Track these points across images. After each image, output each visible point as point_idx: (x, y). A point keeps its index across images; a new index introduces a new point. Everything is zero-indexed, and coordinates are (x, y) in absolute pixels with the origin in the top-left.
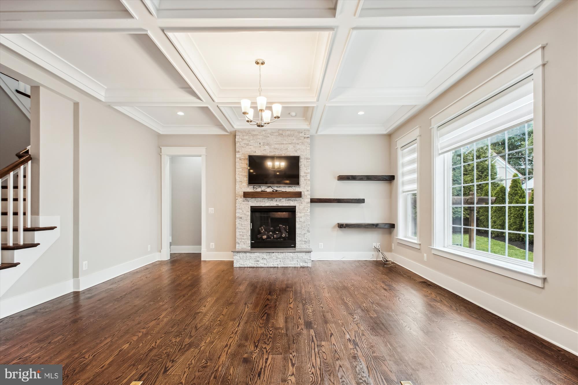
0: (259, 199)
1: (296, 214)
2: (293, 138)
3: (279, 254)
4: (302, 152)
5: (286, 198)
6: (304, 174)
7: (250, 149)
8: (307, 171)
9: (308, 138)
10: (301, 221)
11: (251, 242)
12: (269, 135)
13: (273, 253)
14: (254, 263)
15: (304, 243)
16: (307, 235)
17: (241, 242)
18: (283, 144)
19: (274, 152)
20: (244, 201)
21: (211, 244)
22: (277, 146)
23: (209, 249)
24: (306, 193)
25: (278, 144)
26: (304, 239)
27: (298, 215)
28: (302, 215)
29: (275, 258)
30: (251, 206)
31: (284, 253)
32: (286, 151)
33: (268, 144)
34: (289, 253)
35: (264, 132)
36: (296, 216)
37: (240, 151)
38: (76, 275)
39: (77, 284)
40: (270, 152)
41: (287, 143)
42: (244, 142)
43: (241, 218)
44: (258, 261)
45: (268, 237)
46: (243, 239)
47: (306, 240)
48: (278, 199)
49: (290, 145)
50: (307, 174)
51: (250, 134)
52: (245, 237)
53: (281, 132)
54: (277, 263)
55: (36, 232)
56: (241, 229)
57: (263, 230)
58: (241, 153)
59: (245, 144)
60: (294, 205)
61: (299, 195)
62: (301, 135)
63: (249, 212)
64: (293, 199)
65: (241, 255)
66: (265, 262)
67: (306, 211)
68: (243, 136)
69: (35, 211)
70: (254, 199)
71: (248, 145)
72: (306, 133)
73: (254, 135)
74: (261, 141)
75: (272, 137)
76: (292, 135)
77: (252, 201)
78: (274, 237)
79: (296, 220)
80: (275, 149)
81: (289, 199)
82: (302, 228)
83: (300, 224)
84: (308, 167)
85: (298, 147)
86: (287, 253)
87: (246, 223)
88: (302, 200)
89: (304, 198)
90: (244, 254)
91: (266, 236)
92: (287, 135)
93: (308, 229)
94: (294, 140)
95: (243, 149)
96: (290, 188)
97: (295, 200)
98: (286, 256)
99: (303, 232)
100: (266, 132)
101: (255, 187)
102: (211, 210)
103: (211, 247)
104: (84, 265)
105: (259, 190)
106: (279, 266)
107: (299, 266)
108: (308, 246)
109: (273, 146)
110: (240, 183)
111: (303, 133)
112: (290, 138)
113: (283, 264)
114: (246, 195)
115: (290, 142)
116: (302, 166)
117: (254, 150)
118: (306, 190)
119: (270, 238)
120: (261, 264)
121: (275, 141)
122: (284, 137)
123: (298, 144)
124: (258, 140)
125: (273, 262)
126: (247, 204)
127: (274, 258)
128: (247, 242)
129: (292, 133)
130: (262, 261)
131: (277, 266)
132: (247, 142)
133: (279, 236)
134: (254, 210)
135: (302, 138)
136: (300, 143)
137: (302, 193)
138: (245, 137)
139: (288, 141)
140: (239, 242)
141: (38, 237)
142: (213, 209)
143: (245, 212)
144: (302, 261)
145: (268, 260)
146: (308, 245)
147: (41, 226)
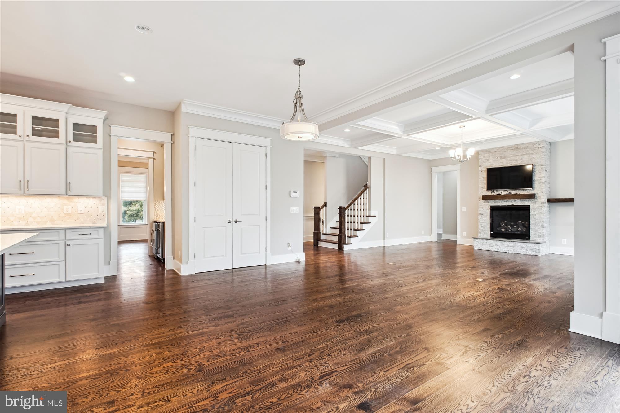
0: (497, 200)
1: (530, 212)
2: (528, 149)
3: (510, 242)
4: (537, 160)
5: (521, 199)
6: (538, 179)
7: (490, 163)
8: (541, 176)
9: (542, 148)
10: (534, 218)
11: (490, 233)
12: (506, 150)
13: (505, 241)
14: (489, 247)
15: (538, 236)
16: (541, 230)
17: (482, 232)
18: (518, 155)
19: (510, 163)
20: (484, 202)
21: (464, 233)
22: (512, 158)
23: (462, 237)
24: (540, 194)
25: (513, 156)
26: (538, 234)
27: (532, 213)
28: (536, 213)
29: (507, 246)
30: (490, 206)
31: (514, 242)
32: (521, 161)
33: (505, 158)
34: (518, 243)
35: (501, 149)
36: (530, 214)
37: (482, 165)
38: (384, 239)
39: (384, 243)
40: (507, 163)
41: (522, 154)
42: (485, 158)
43: (482, 215)
44: (492, 247)
45: (506, 230)
46: (484, 230)
47: (540, 235)
48: (513, 200)
49: (525, 156)
50: (541, 179)
51: (490, 151)
52: (485, 229)
53: (516, 146)
54: (508, 250)
55: (369, 217)
56: (482, 222)
57: (503, 225)
58: (482, 167)
59: (486, 160)
60: (529, 205)
61: (532, 196)
62: (535, 146)
63: (488, 210)
64: (527, 199)
65: (480, 241)
66: (498, 247)
67: (540, 210)
68: (484, 154)
69: (370, 209)
70: (492, 200)
71: (488, 160)
72: (540, 143)
73: (492, 152)
74: (498, 156)
75: (509, 151)
76: (527, 147)
77: (491, 202)
78: (511, 230)
79: (530, 217)
80: (511, 160)
81: (523, 200)
82: (535, 224)
83: (534, 220)
84: (543, 172)
85: (533, 156)
86: (517, 242)
87: (486, 218)
88: (536, 200)
89: (538, 198)
90: (481, 240)
91: (504, 229)
92: (522, 148)
93: (542, 225)
94: (528, 151)
95: (484, 164)
96: (525, 191)
97: (529, 201)
98: (516, 245)
99: (537, 227)
100: (503, 148)
101: (494, 191)
102: (464, 209)
103: (464, 235)
104: (387, 235)
105: (496, 193)
106: (510, 252)
107: (528, 254)
108: (542, 240)
109: (509, 159)
110: (482, 189)
111: (538, 144)
112: (525, 150)
113: (514, 251)
114: (485, 198)
115: (525, 153)
116: (536, 172)
117: (493, 163)
118: (540, 192)
119: (508, 231)
120: (495, 248)
121: (511, 154)
122: (519, 150)
123: (532, 154)
124: (496, 156)
125: (505, 249)
126: (487, 204)
127: (505, 245)
128: (487, 233)
129: (527, 145)
130: (495, 247)
131: (508, 252)
132: (487, 158)
133: (515, 230)
134: (493, 209)
135: (537, 149)
136: (535, 153)
137: (536, 195)
138: (486, 155)
139: (522, 153)
140: (481, 232)
141: (370, 219)
142: (465, 208)
143: (485, 210)
144: (530, 250)
145: (500, 246)
146: (542, 238)
147: (371, 215)
